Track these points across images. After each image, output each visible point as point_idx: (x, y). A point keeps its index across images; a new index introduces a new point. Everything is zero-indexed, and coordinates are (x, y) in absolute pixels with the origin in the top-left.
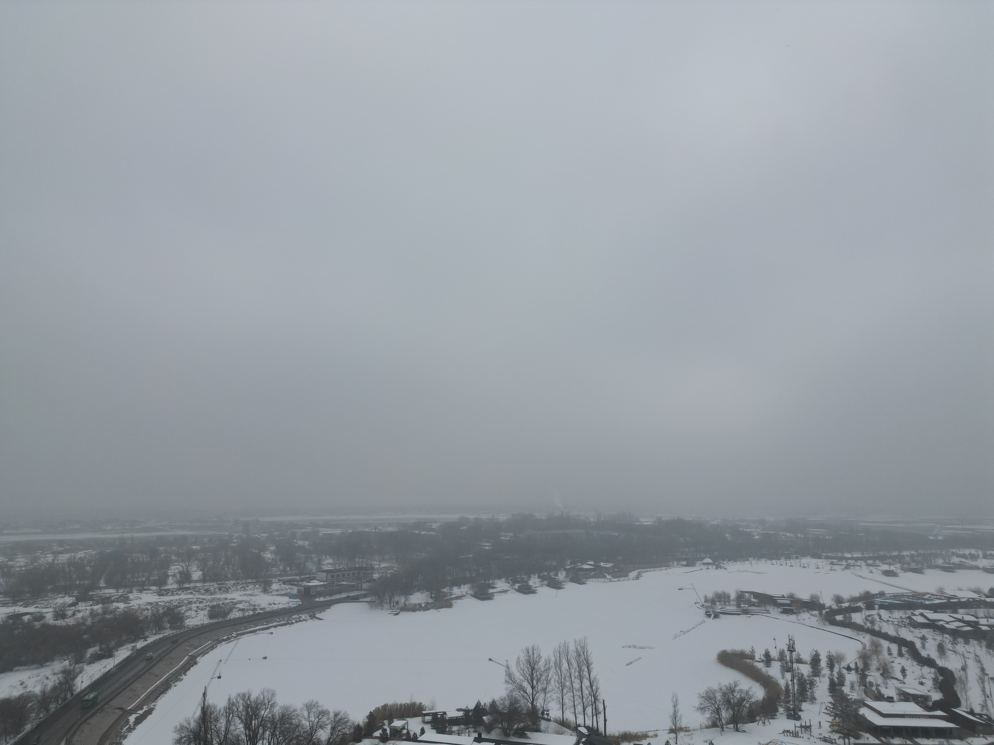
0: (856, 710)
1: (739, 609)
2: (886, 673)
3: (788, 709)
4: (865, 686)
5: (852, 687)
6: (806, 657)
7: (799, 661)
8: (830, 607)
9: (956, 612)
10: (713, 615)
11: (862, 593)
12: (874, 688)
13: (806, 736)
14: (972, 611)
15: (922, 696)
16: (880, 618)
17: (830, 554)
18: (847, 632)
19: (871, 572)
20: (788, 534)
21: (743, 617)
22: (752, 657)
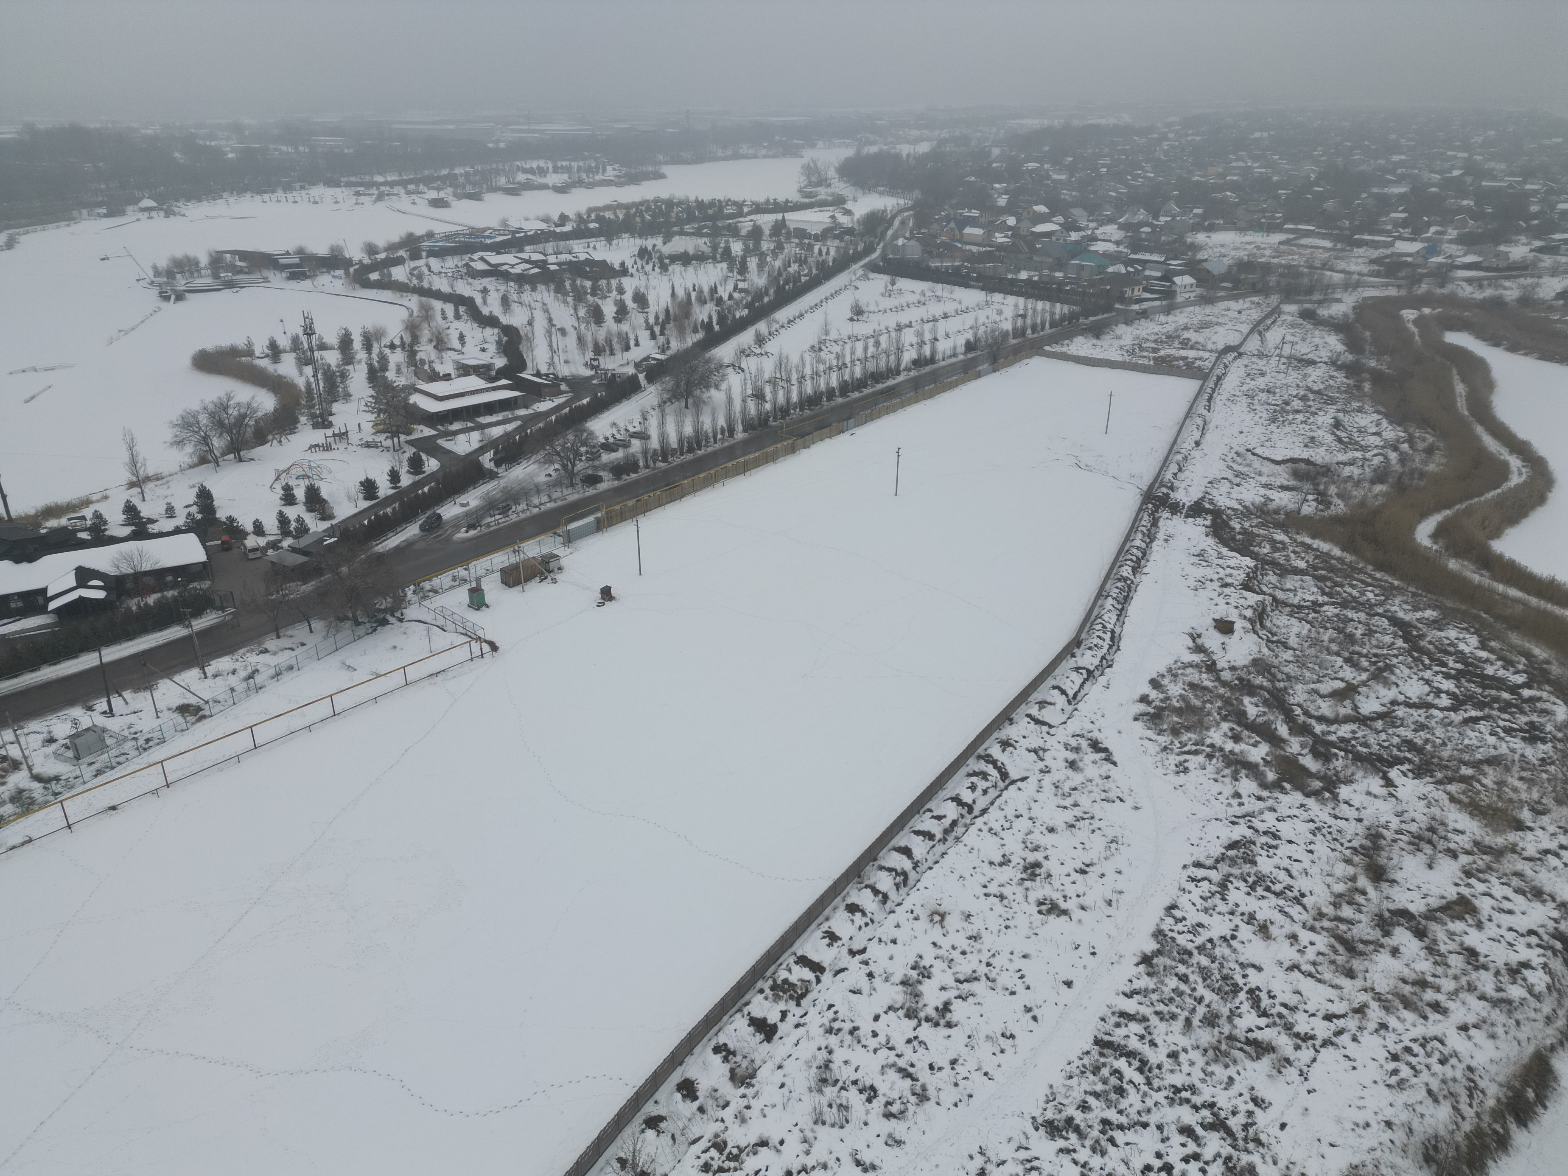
0: (406, 399)
1: (217, 282)
2: (440, 344)
3: (313, 417)
4: (416, 366)
5: (399, 371)
6: (332, 339)
7: (323, 347)
8: (360, 261)
9: (521, 251)
10: (173, 297)
11: (404, 236)
12: (426, 367)
13: (342, 446)
14: (540, 247)
15: (483, 366)
16: (430, 270)
17: (353, 179)
18: (387, 295)
19: (414, 203)
20: (284, 148)
21: (227, 293)
22: (250, 353)
